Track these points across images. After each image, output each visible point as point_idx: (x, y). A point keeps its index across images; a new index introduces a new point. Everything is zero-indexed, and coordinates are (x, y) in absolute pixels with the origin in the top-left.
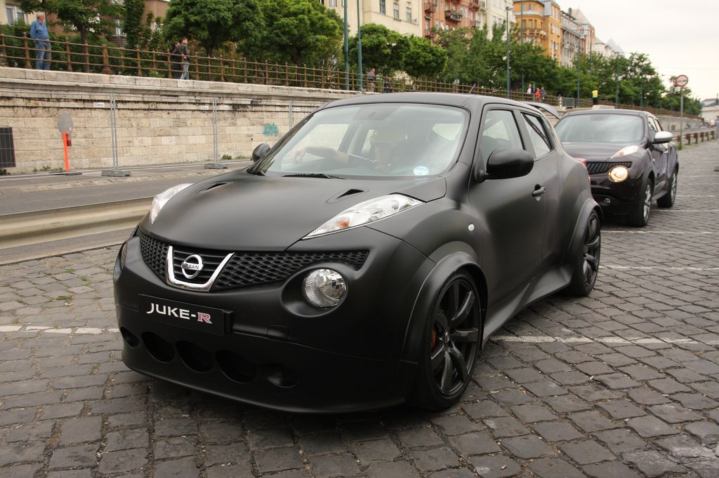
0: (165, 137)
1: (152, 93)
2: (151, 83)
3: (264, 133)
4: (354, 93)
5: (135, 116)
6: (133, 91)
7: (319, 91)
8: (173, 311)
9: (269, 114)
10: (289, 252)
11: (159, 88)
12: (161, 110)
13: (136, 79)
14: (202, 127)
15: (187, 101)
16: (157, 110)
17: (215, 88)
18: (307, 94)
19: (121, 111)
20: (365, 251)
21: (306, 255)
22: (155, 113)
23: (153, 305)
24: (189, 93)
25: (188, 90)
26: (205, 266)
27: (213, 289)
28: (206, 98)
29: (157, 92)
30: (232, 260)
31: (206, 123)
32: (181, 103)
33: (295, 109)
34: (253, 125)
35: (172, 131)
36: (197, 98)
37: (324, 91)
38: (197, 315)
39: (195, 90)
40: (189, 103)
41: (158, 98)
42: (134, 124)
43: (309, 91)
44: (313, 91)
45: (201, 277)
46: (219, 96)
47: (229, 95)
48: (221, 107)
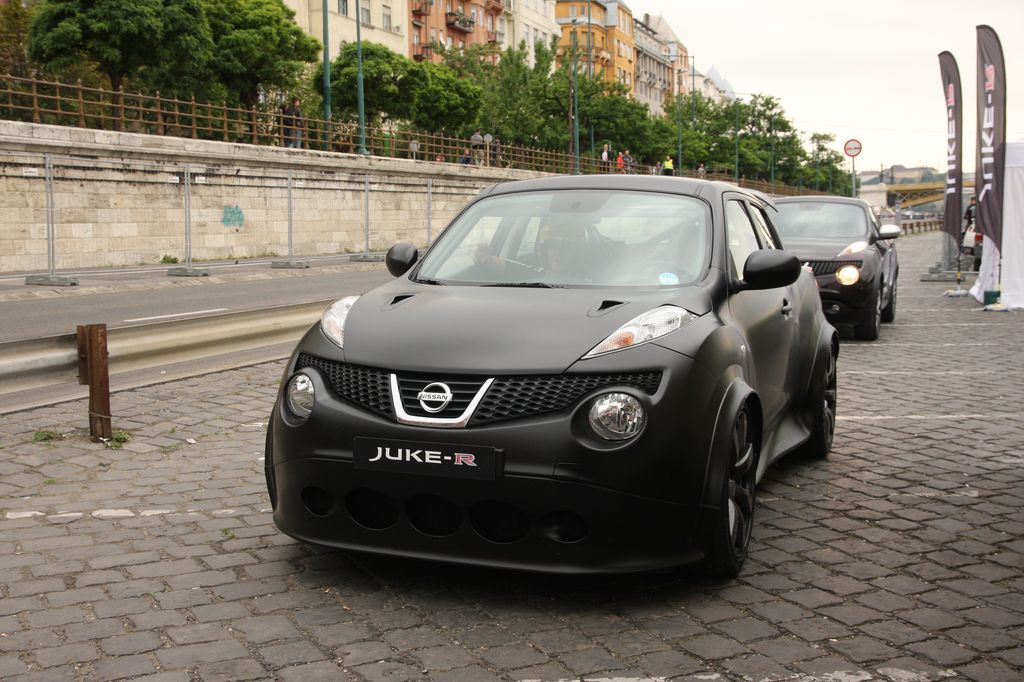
0: (77, 225)
1: (58, 151)
2: (56, 134)
3: (223, 221)
4: (354, 158)
5: (32, 188)
6: (31, 147)
7: (303, 153)
8: (414, 455)
9: (230, 190)
10: (567, 375)
11: (70, 144)
12: (71, 179)
13: (33, 128)
14: (131, 208)
15: (111, 166)
16: (67, 179)
17: (151, 146)
18: (285, 158)
19: (11, 180)
20: (658, 372)
21: (589, 379)
22: (62, 184)
23: (380, 449)
24: (113, 153)
25: (113, 148)
26: (455, 396)
27: (471, 424)
28: (138, 162)
29: (67, 151)
30: (494, 387)
31: (138, 202)
32: (101, 169)
33: (269, 183)
34: (207, 207)
35: (89, 215)
36: (126, 161)
37: (311, 155)
38: (454, 457)
39: (124, 148)
40: (113, 170)
41: (67, 161)
42: (31, 204)
43: (289, 153)
44: (294, 153)
45: (453, 410)
46: (158, 158)
47: (173, 158)
48: (159, 178)
